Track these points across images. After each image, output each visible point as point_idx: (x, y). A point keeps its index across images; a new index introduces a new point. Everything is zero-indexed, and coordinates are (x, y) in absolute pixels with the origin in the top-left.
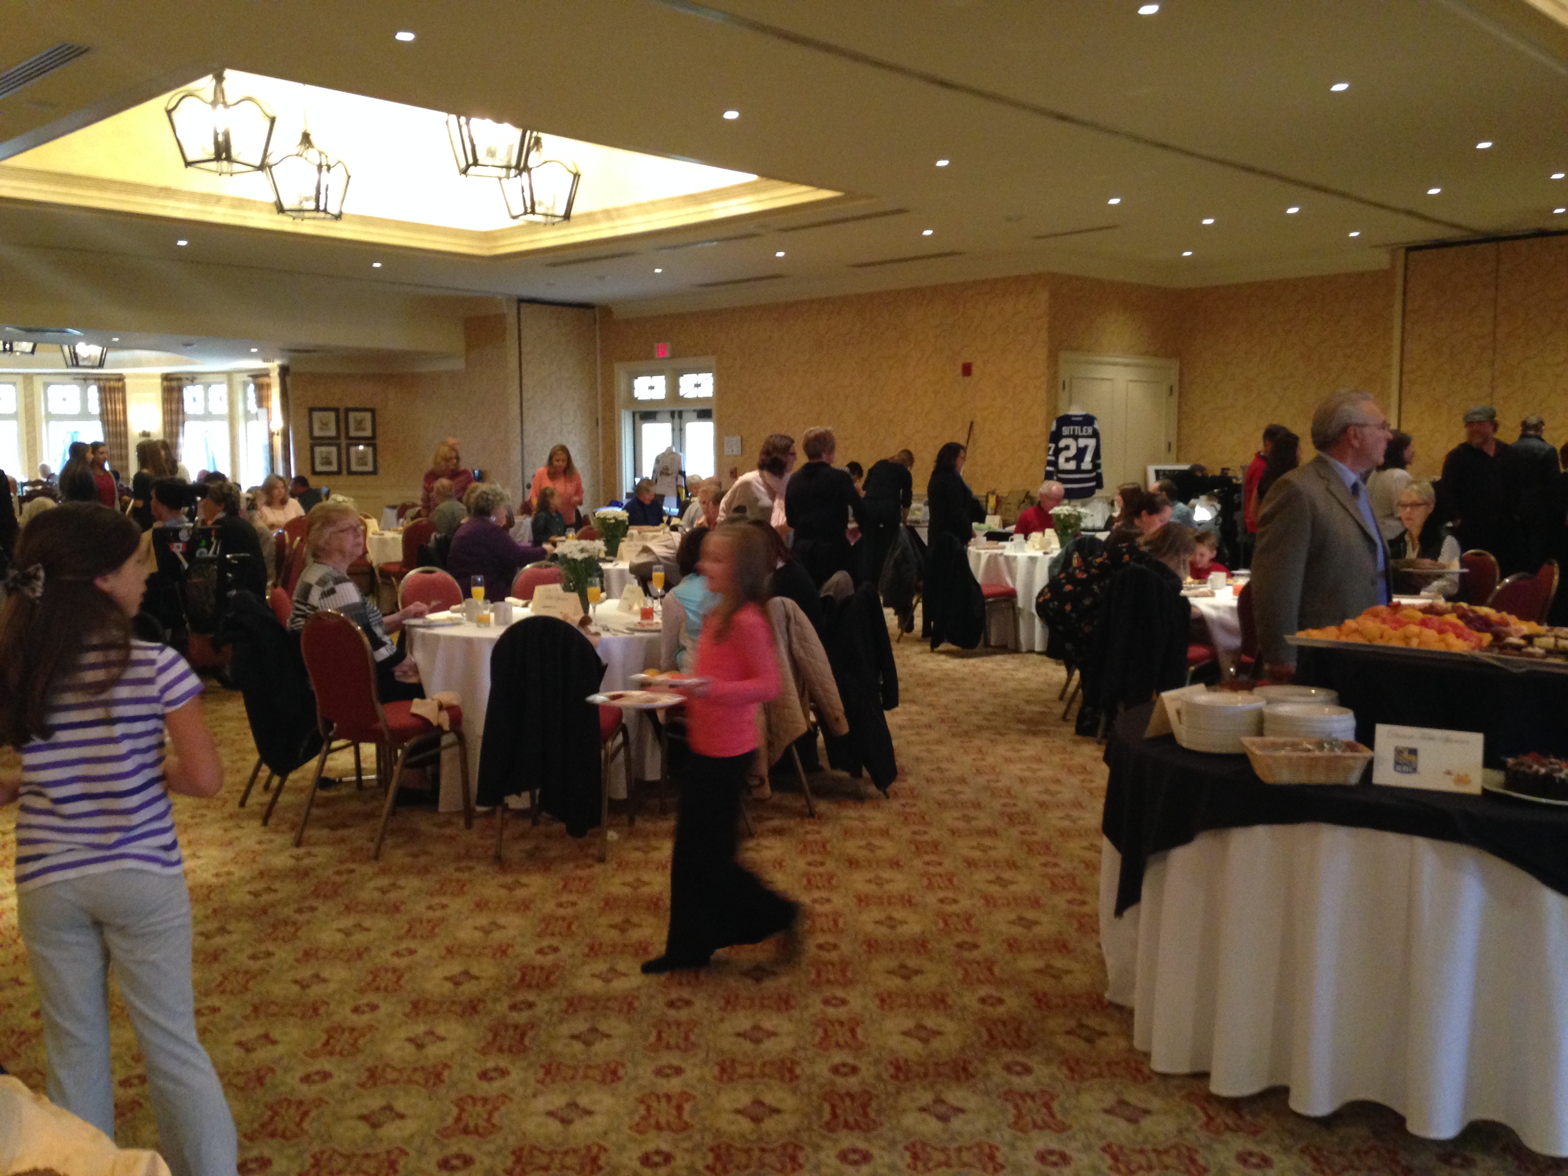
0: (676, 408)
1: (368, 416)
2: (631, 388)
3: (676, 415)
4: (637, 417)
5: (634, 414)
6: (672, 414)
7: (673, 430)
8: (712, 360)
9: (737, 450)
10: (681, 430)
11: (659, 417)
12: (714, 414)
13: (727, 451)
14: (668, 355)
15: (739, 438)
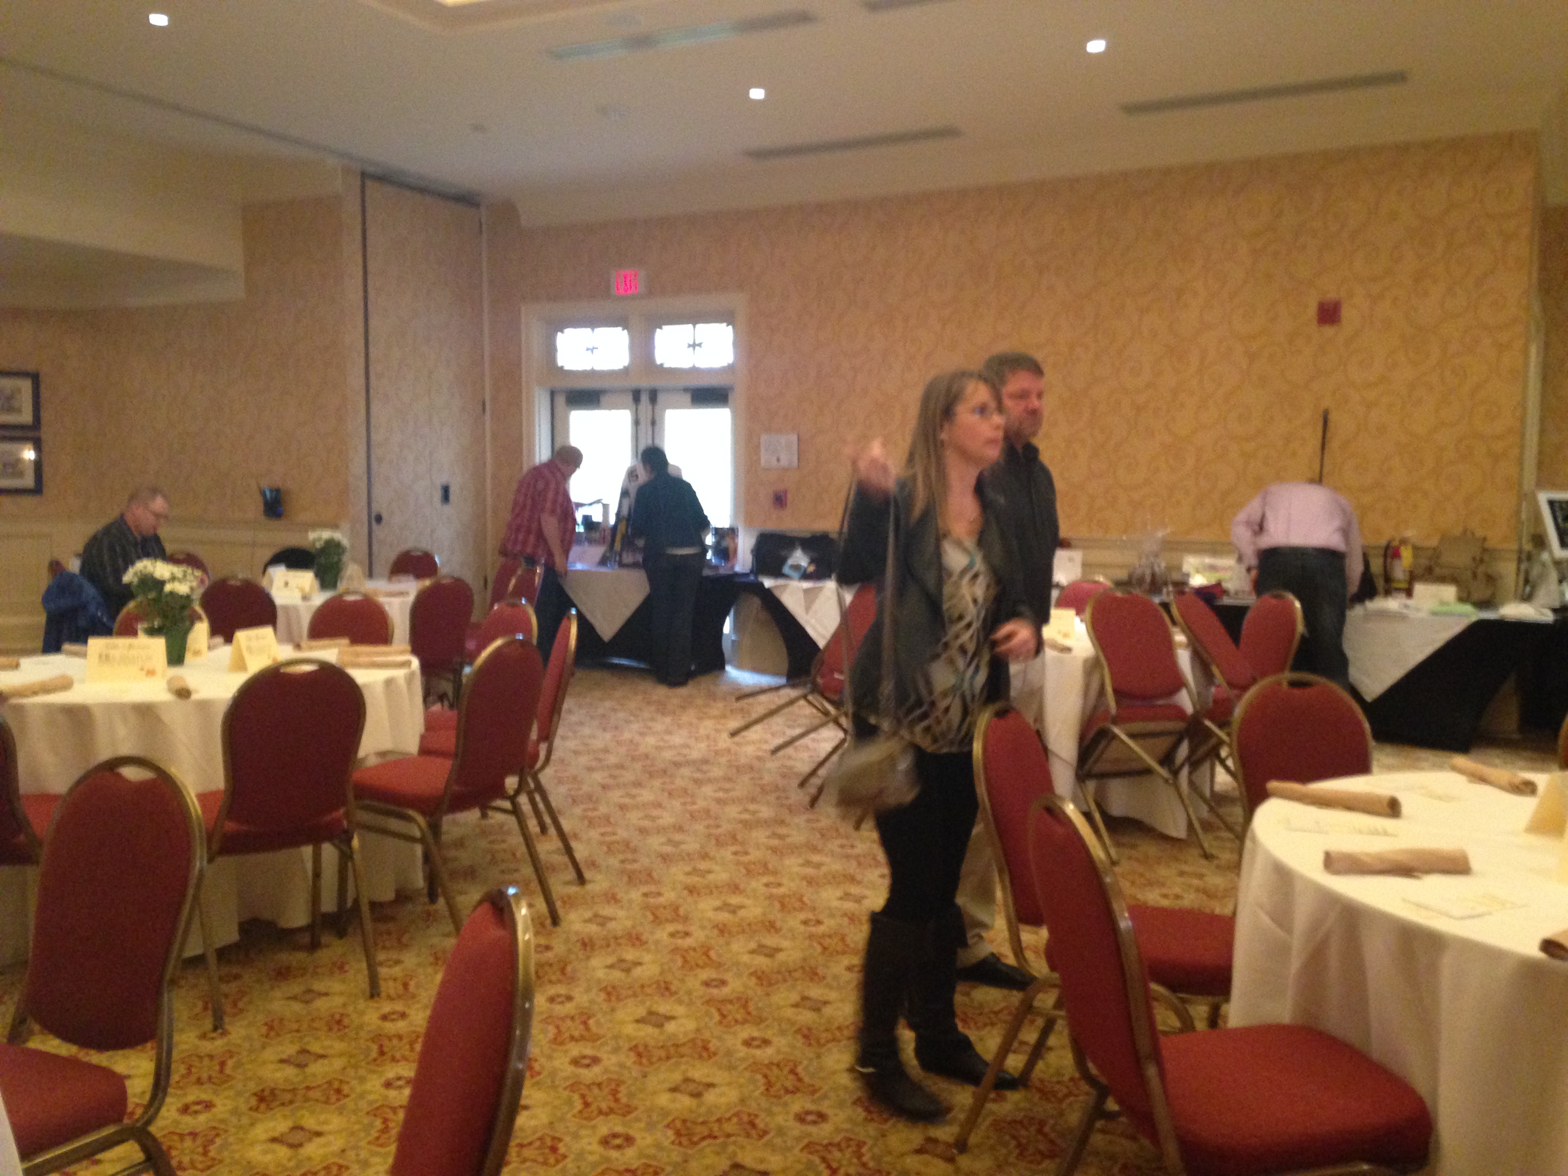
0: (645, 383)
1: (26, 385)
2: (551, 350)
3: (645, 398)
4: (561, 400)
5: (553, 394)
6: (636, 395)
7: (636, 423)
8: (738, 300)
9: (788, 458)
10: (653, 423)
11: (604, 399)
12: (738, 396)
13: (766, 459)
14: (642, 288)
15: (794, 438)
